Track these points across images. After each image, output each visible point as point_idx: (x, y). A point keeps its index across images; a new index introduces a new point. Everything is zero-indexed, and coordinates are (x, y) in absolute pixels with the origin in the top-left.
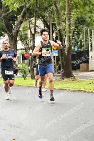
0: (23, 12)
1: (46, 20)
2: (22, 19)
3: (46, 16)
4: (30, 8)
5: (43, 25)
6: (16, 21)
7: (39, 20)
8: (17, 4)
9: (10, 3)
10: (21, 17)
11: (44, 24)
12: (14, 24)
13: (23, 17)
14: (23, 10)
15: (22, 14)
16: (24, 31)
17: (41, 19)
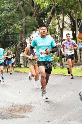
0: (52, 9)
1: (72, 16)
2: (51, 15)
3: (72, 13)
4: (59, 6)
5: (70, 21)
6: (46, 18)
7: (66, 16)
8: (47, 2)
9: (41, 2)
10: (50, 14)
11: (70, 19)
12: (44, 20)
13: (53, 13)
14: (52, 8)
15: (51, 11)
16: (53, 26)
17: (68, 15)
